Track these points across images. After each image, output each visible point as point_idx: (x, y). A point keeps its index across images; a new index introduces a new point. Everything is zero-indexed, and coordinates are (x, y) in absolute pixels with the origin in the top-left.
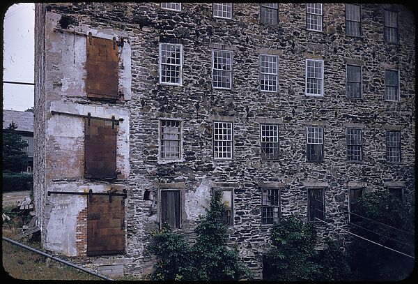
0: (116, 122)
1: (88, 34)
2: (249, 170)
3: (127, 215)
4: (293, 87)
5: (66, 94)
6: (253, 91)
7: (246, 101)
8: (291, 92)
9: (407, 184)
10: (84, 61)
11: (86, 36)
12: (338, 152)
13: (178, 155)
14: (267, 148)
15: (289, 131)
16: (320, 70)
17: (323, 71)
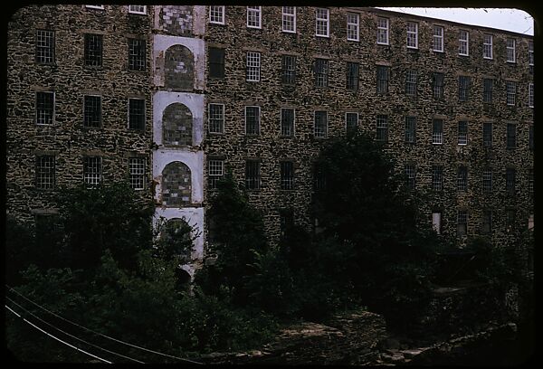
9: (61, 211)
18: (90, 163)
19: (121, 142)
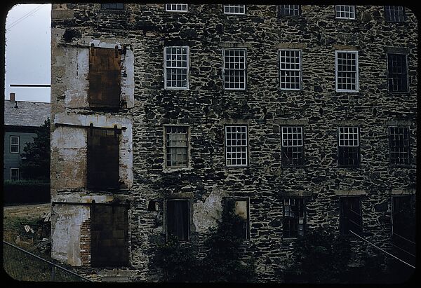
0: (118, 131)
1: (90, 45)
2: (267, 178)
3: (131, 226)
4: (321, 83)
5: (69, 106)
6: (271, 90)
7: (264, 101)
8: (318, 89)
10: (87, 72)
11: (88, 47)
12: (378, 155)
13: (186, 163)
14: (287, 152)
15: (316, 132)
16: (354, 62)
17: (357, 63)
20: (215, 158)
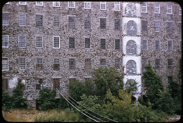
2: (31, 73)
4: (48, 46)
6: (33, 48)
7: (31, 51)
9: (93, 77)
12: (65, 66)
13: (7, 68)
14: (38, 65)
15: (47, 60)
16: (59, 40)
17: (60, 40)
18: (102, 61)
19: (112, 54)
20: (16, 67)
